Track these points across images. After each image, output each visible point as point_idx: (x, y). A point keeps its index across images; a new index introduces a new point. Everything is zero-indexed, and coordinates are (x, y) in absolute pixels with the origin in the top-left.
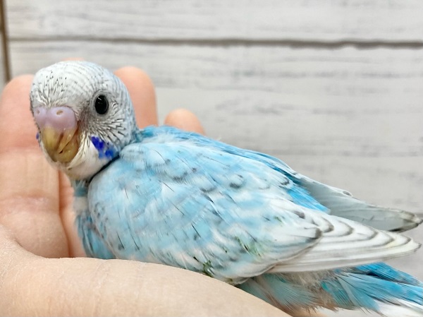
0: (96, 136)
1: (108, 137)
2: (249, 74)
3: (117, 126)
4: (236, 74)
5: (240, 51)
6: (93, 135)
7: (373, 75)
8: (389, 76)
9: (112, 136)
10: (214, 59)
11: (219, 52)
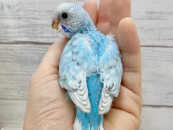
0: (63, 25)
1: (67, 26)
3: (70, 24)
6: (62, 24)
9: (68, 26)
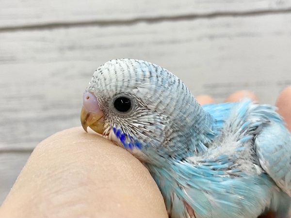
2: (72, 48)
4: (61, 49)
5: (62, 31)
7: (161, 43)
8: (174, 42)
10: (43, 39)
11: (46, 33)
